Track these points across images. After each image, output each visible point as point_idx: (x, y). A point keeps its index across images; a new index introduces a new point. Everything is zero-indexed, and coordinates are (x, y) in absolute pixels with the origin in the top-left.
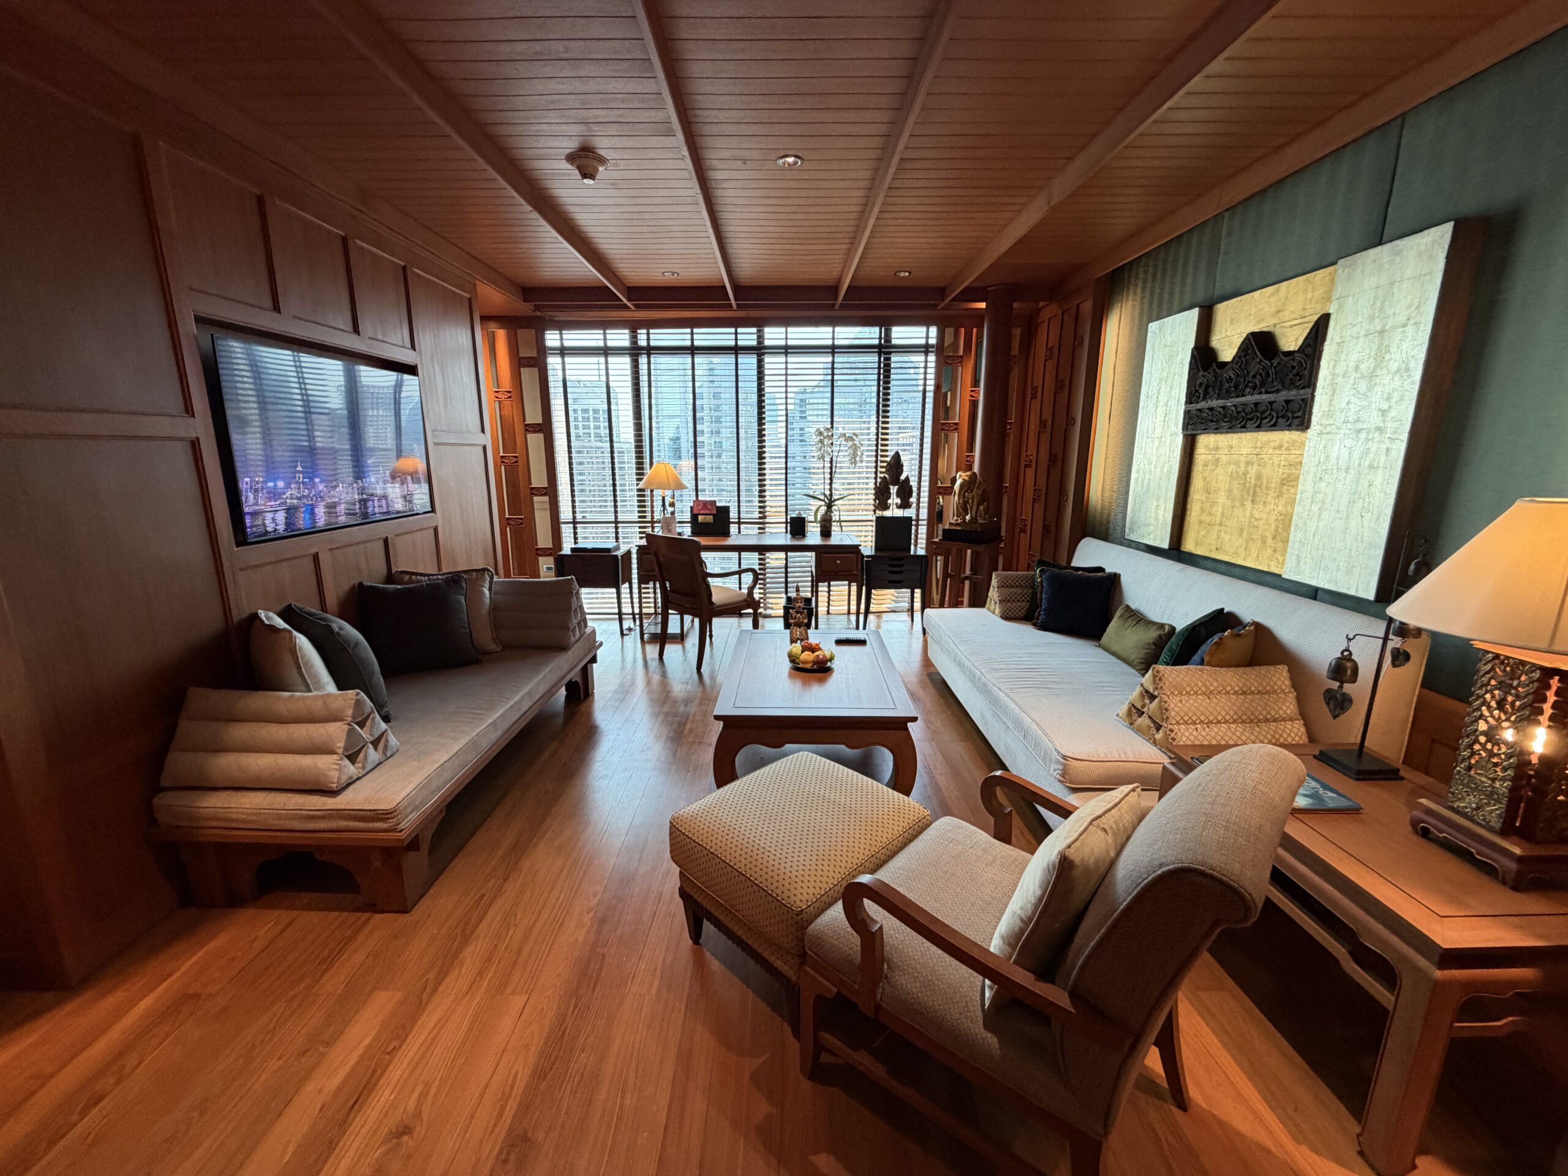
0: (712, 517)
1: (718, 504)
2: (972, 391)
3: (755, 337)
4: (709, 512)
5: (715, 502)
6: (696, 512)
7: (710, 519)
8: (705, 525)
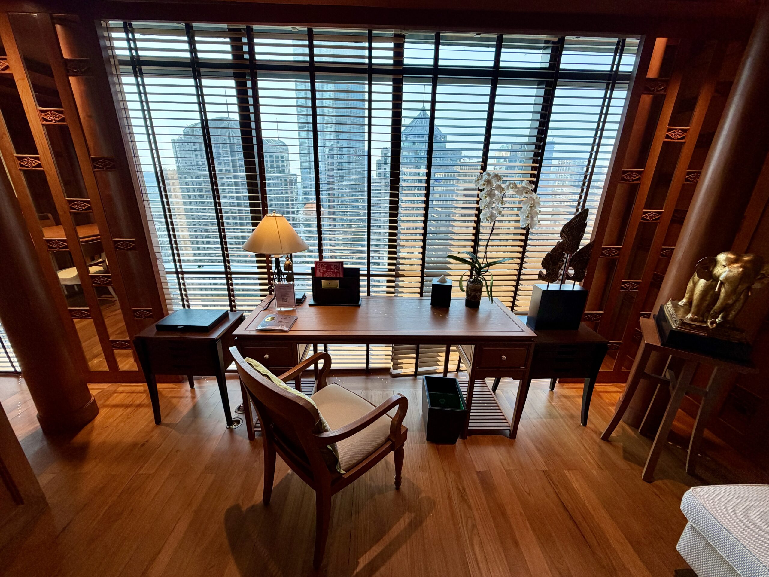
0: (337, 281)
1: (345, 266)
2: (669, 130)
3: (391, 54)
4: (334, 276)
5: (342, 263)
6: (318, 275)
7: (335, 284)
8: (329, 291)
